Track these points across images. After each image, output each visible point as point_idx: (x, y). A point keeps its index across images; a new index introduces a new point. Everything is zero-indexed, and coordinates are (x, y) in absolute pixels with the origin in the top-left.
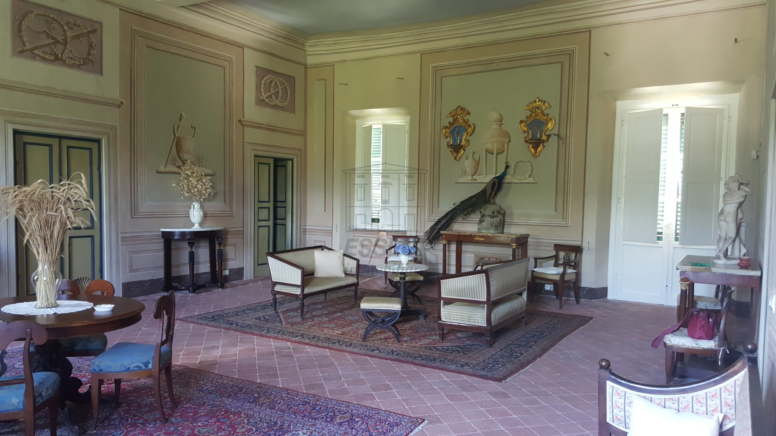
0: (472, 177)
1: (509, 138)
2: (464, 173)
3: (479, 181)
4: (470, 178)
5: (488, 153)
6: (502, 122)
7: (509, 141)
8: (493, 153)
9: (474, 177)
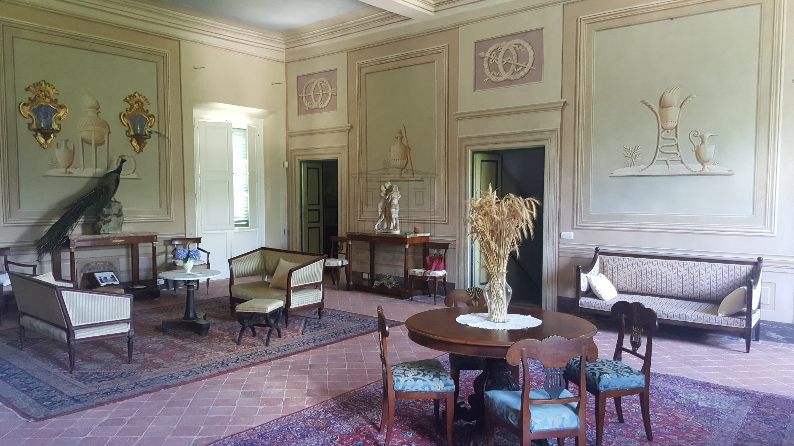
0: (66, 170)
1: (109, 129)
2: (55, 165)
3: (75, 174)
4: (63, 170)
5: (84, 143)
6: (99, 110)
7: (109, 133)
8: (91, 144)
9: (68, 170)
